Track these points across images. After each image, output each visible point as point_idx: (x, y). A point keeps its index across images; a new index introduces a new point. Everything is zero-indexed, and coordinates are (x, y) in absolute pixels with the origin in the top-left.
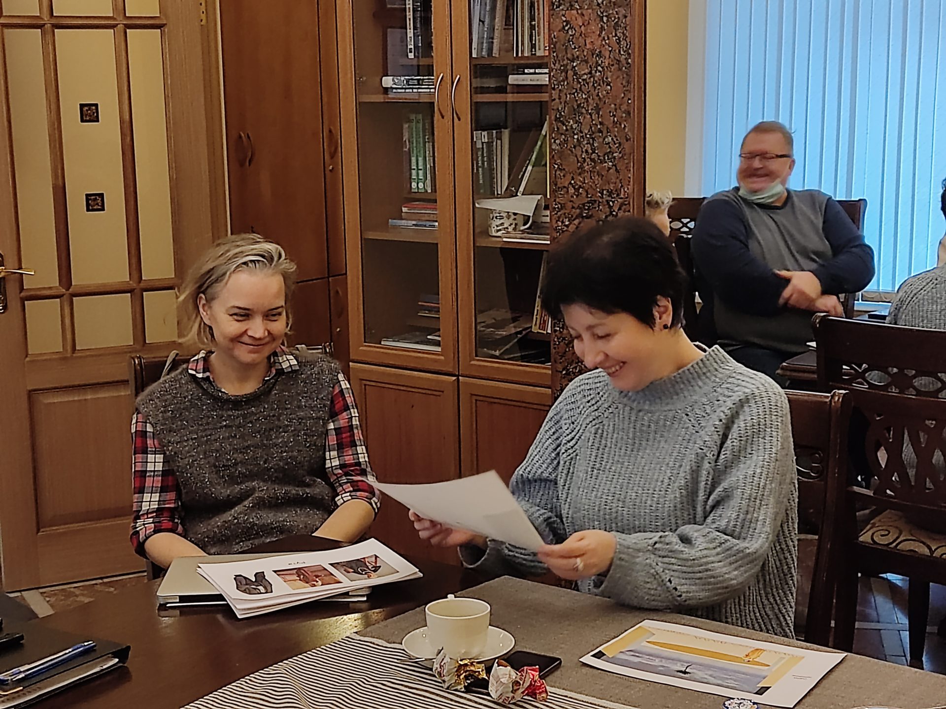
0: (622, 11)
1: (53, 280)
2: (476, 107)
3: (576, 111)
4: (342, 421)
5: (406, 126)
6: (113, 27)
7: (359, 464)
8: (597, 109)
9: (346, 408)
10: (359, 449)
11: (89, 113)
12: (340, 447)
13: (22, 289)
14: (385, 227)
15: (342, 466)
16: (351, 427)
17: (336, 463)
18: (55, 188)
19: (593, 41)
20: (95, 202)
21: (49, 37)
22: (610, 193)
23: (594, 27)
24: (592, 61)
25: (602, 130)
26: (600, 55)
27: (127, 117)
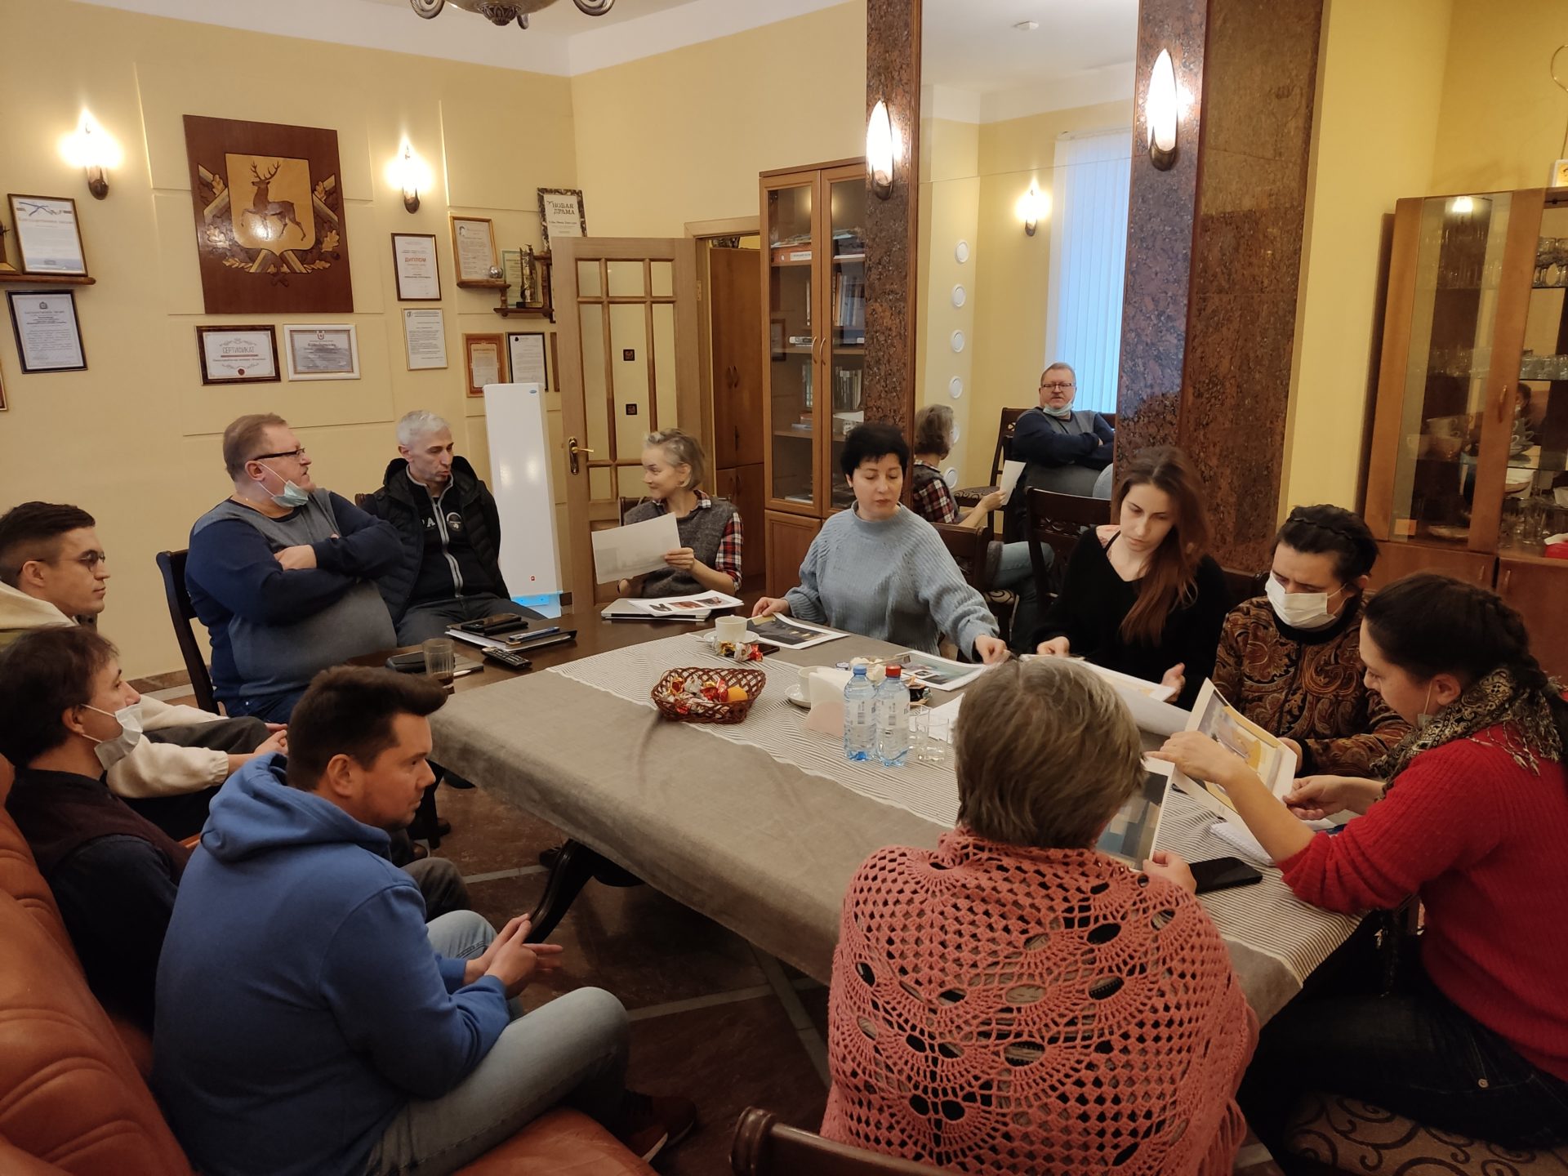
0: (902, 304)
1: (605, 456)
2: (834, 357)
3: (878, 362)
4: (728, 539)
5: (804, 367)
6: (644, 302)
7: (734, 564)
8: (889, 361)
9: (733, 532)
10: (736, 557)
11: (629, 355)
12: (725, 552)
13: (587, 460)
14: (790, 428)
15: (725, 563)
16: (734, 544)
17: (722, 560)
18: (608, 400)
19: (887, 322)
20: (631, 409)
21: (606, 311)
22: (895, 411)
23: (888, 314)
24: (887, 333)
25: (889, 374)
26: (890, 330)
27: (651, 357)
